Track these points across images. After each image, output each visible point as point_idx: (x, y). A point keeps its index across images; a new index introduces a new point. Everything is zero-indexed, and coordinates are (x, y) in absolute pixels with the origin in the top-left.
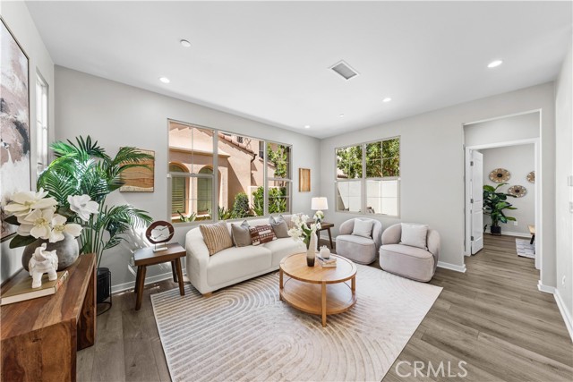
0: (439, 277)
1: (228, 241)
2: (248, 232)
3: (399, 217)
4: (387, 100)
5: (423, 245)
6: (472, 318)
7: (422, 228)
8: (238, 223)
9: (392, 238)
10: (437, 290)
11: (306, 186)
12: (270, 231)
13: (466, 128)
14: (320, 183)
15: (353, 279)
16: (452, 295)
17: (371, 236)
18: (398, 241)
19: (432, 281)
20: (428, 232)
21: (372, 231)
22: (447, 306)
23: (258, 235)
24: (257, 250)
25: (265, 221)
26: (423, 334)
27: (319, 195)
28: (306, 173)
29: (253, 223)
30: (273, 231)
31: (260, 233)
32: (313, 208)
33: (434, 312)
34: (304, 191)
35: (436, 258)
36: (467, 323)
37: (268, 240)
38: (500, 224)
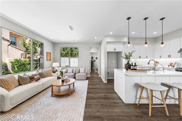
0: (87, 78)
1: (17, 83)
2: (29, 77)
3: (78, 67)
4: (78, 38)
5: (84, 72)
6: (94, 83)
7: (84, 69)
8: (22, 74)
9: (78, 72)
10: (88, 81)
11: (49, 59)
12: (39, 76)
13: (90, 48)
14: (54, 58)
15: (73, 83)
16: (90, 81)
17: (73, 72)
18: (79, 72)
19: (87, 79)
20: (85, 69)
21: (73, 71)
22: (90, 83)
23: (34, 78)
24: (34, 84)
25: (35, 72)
26: (89, 89)
27: (54, 62)
28: (49, 54)
29: (29, 74)
30: (40, 76)
31: (35, 77)
32: (53, 66)
33: (89, 85)
34: (48, 60)
35: (87, 74)
36: (93, 84)
37: (38, 79)
38: (92, 67)
